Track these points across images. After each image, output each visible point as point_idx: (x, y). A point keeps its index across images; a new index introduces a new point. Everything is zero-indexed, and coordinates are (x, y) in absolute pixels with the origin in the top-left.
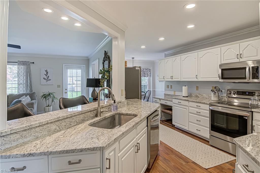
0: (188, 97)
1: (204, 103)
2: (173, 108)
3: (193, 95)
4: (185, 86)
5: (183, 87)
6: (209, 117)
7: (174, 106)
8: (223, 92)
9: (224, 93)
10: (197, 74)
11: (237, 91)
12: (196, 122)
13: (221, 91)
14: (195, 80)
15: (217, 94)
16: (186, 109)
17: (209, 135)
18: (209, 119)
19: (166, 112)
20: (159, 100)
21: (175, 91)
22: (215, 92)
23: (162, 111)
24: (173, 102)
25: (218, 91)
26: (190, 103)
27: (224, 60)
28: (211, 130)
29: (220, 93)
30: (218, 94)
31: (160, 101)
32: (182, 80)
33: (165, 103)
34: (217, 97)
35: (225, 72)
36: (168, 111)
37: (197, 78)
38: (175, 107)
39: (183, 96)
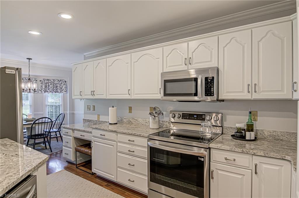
0: (117, 123)
1: (140, 136)
2: (93, 145)
3: (125, 120)
4: (113, 107)
5: (110, 108)
6: (147, 159)
7: (94, 141)
8: (164, 115)
9: (166, 117)
10: (130, 89)
11: (183, 114)
12: (128, 167)
13: (162, 113)
14: (127, 97)
15: (157, 118)
16: (113, 146)
17: (147, 188)
18: (146, 161)
19: (82, 150)
20: (71, 131)
21: (99, 115)
22: (155, 116)
23: (77, 150)
24: (93, 134)
25: (158, 115)
26: (119, 135)
27: (168, 66)
28: (150, 181)
29: (160, 116)
30: (159, 117)
31: (73, 132)
32: (108, 98)
33: (81, 136)
34: (158, 123)
35: (168, 84)
36: (86, 150)
37: (130, 94)
38: (95, 143)
39: (110, 123)
